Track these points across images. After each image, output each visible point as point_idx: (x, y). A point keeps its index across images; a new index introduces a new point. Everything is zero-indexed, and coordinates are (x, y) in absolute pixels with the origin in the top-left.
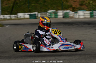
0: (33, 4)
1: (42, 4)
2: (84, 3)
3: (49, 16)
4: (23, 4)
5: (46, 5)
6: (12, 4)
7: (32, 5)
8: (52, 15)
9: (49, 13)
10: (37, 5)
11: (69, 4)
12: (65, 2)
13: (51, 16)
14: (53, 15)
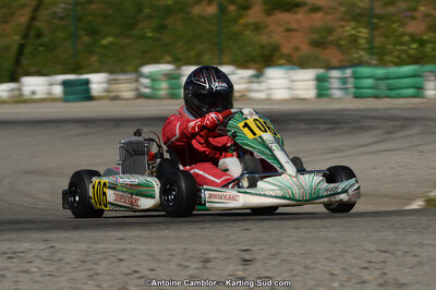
0: (110, 39)
1: (150, 38)
2: (331, 38)
3: (147, 91)
4: (66, 39)
5: (165, 45)
6: (16, 38)
7: (105, 42)
8: (157, 85)
9: (146, 77)
10: (126, 41)
11: (263, 39)
12: (247, 33)
13: (153, 89)
14: (164, 85)
